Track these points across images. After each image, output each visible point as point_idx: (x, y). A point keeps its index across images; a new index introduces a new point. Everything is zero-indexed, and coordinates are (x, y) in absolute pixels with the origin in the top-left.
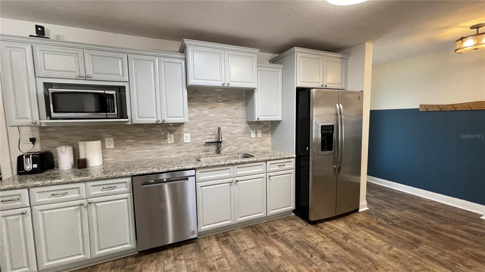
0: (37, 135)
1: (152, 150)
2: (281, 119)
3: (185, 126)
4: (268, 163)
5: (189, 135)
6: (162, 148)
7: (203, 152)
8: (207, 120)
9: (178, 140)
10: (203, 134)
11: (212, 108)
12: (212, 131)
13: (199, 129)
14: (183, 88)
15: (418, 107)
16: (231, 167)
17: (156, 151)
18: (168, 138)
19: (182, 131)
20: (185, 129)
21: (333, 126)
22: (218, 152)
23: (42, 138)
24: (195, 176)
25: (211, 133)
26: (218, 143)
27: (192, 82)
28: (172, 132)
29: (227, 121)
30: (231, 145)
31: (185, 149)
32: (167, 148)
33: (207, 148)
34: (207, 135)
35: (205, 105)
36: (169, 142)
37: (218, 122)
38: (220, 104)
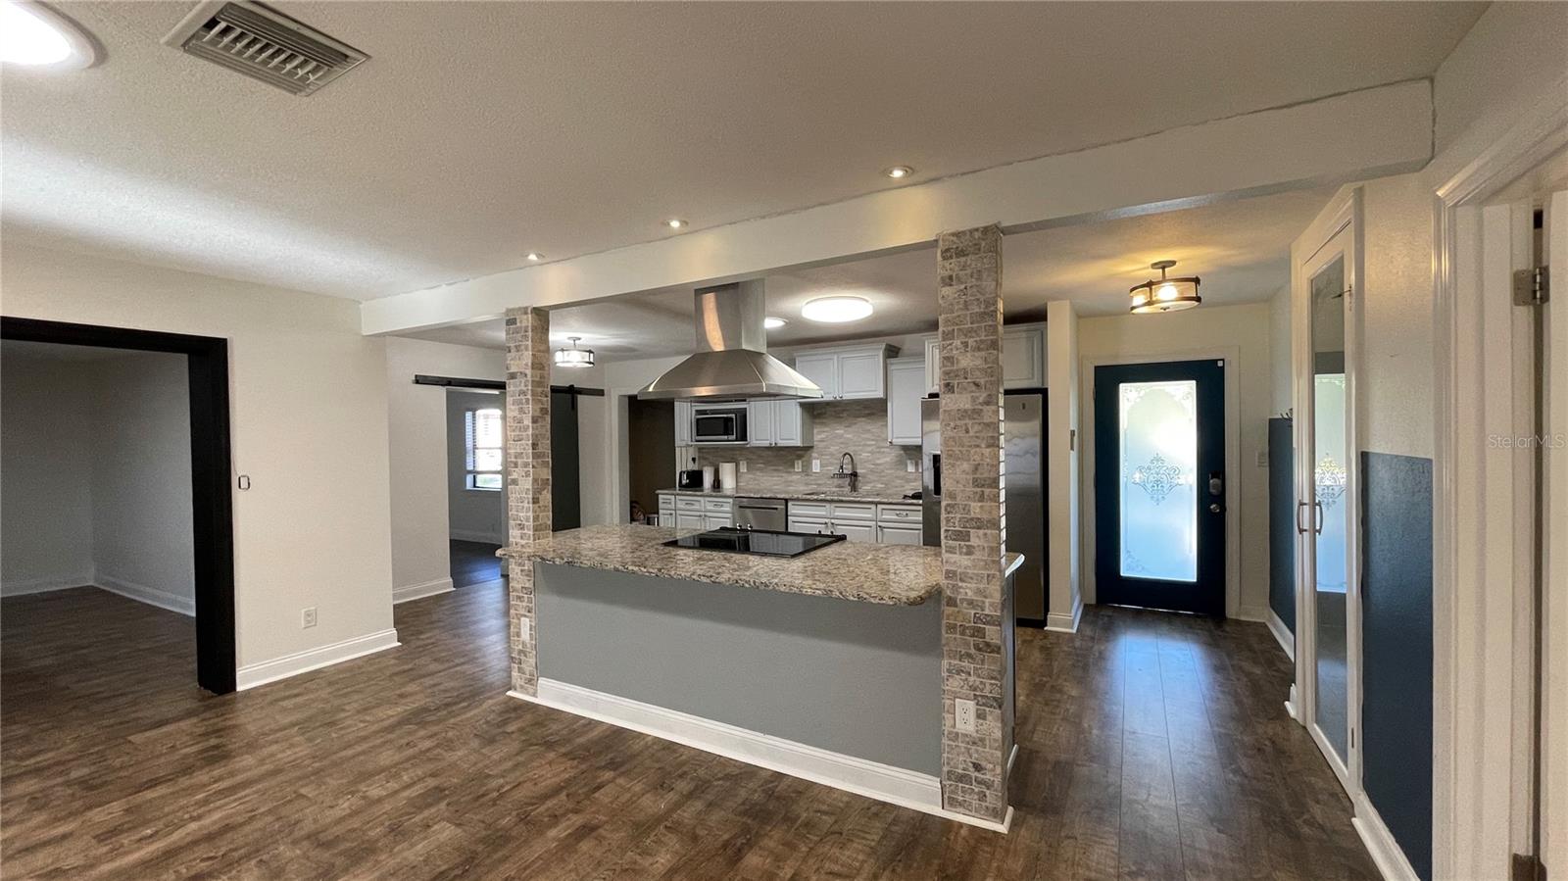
1: (780, 479)
2: (920, 443)
3: (815, 449)
4: (880, 507)
5: (818, 462)
6: (790, 477)
7: (836, 486)
8: (842, 443)
9: (807, 468)
11: (846, 424)
13: (832, 455)
16: (828, 505)
17: (783, 479)
18: (796, 466)
19: (811, 456)
20: (814, 455)
22: (854, 488)
24: (787, 506)
26: (853, 476)
28: (800, 457)
29: (869, 445)
30: (875, 481)
31: (813, 478)
32: (795, 477)
33: (840, 482)
35: (841, 423)
36: (796, 470)
37: (855, 446)
38: (859, 419)
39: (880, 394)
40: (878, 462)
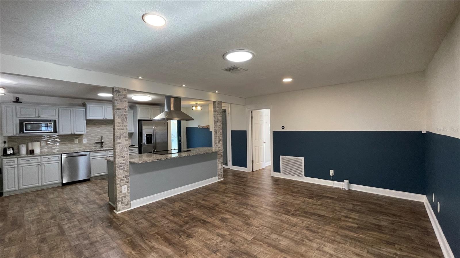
0: (6, 140)
1: (66, 146)
2: (133, 132)
3: (84, 135)
5: (86, 139)
6: (71, 146)
7: (93, 147)
8: (96, 133)
9: (80, 142)
10: (94, 139)
11: (98, 127)
12: (98, 137)
13: (91, 137)
14: (84, 120)
15: (198, 127)
16: (106, 151)
17: (68, 146)
18: (75, 141)
19: (82, 138)
20: (84, 137)
21: (151, 135)
22: (102, 147)
23: (9, 141)
24: (90, 154)
25: (98, 138)
26: (102, 143)
27: (88, 118)
28: (77, 138)
29: (105, 133)
30: (108, 144)
31: (84, 145)
32: (74, 145)
33: (95, 145)
34: (96, 139)
35: (95, 126)
36: (75, 143)
37: (101, 133)
38: (103, 125)
39: (112, 118)
40: (110, 138)
